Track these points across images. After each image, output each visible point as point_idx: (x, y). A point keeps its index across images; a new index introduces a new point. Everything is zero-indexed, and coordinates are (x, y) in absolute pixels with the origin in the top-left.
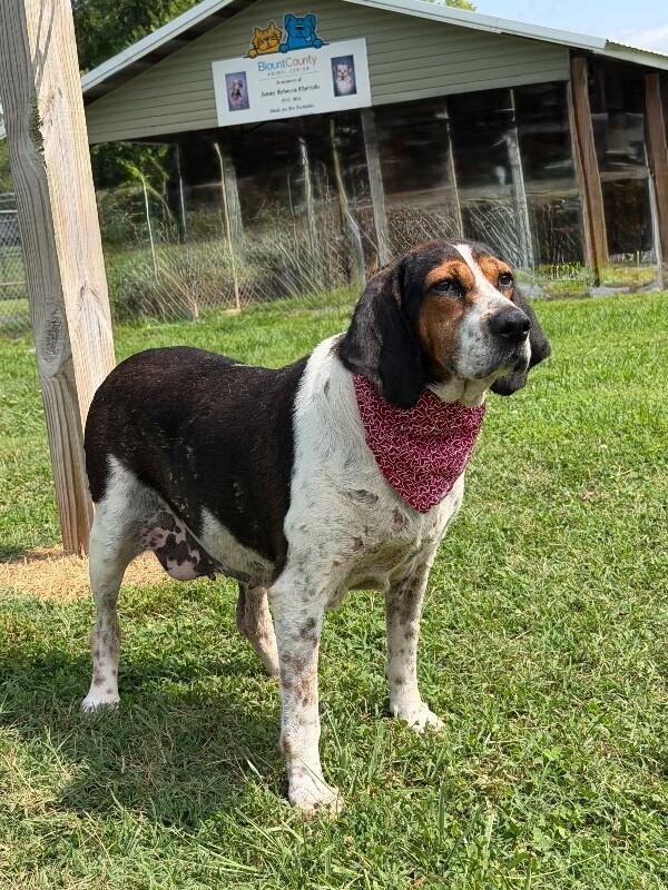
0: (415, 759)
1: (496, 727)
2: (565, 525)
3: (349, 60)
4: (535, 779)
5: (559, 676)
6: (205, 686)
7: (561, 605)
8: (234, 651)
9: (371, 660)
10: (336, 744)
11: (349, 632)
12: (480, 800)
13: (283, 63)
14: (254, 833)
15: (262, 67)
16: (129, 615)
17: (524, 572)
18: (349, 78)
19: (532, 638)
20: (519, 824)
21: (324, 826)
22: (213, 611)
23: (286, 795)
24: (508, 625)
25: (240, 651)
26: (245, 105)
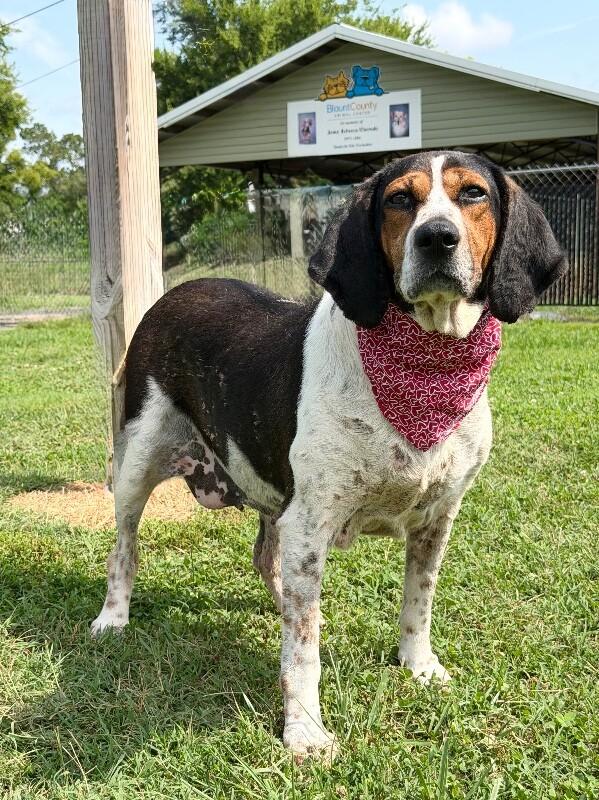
0: (418, 711)
1: (505, 687)
2: (581, 500)
3: (405, 107)
4: (545, 745)
5: (572, 641)
6: (214, 619)
7: (576, 571)
8: (247, 588)
9: (380, 609)
10: (337, 687)
11: (361, 580)
12: (486, 761)
13: (348, 107)
14: (242, 772)
15: (331, 109)
16: (152, 547)
17: (538, 539)
18: (404, 123)
19: (545, 602)
20: (527, 792)
21: (315, 773)
22: (231, 550)
23: (280, 734)
24: (521, 588)
25: (253, 589)
26: (313, 141)
